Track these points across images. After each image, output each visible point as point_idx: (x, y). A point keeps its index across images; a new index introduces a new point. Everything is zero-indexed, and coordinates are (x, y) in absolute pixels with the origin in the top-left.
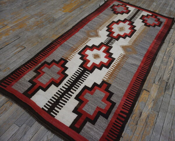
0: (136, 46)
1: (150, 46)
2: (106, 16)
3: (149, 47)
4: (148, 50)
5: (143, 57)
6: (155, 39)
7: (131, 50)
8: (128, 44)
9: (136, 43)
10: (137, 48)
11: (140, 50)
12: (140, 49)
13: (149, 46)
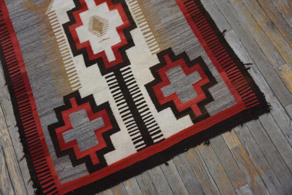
0: (38, 18)
1: (18, 44)
2: (163, 21)
3: (19, 39)
4: (14, 31)
5: (9, 11)
6: (26, 73)
7: (37, 3)
8: (52, 10)
9: (43, 26)
10: (34, 17)
11: (25, 19)
12: (26, 21)
13: (21, 43)
